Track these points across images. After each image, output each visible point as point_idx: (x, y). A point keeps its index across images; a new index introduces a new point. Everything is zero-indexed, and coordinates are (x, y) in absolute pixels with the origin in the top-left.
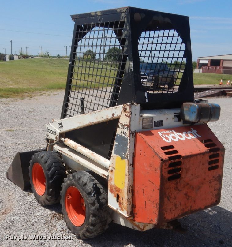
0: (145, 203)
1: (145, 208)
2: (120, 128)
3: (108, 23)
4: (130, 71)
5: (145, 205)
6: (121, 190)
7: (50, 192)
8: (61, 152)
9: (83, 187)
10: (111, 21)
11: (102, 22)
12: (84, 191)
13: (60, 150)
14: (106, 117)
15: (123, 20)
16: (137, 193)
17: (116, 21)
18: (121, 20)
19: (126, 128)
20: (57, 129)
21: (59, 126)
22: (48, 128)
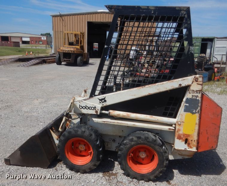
0: (208, 138)
1: (208, 141)
2: (192, 93)
3: (165, 17)
4: (189, 53)
5: (208, 139)
6: (191, 135)
7: (100, 158)
8: (105, 123)
9: (154, 143)
10: (169, 16)
11: (156, 15)
12: (156, 145)
13: (104, 121)
14: (172, 87)
15: (183, 16)
16: (201, 134)
17: (174, 16)
18: (180, 16)
19: (198, 93)
20: (97, 104)
21: (101, 101)
22: (80, 105)
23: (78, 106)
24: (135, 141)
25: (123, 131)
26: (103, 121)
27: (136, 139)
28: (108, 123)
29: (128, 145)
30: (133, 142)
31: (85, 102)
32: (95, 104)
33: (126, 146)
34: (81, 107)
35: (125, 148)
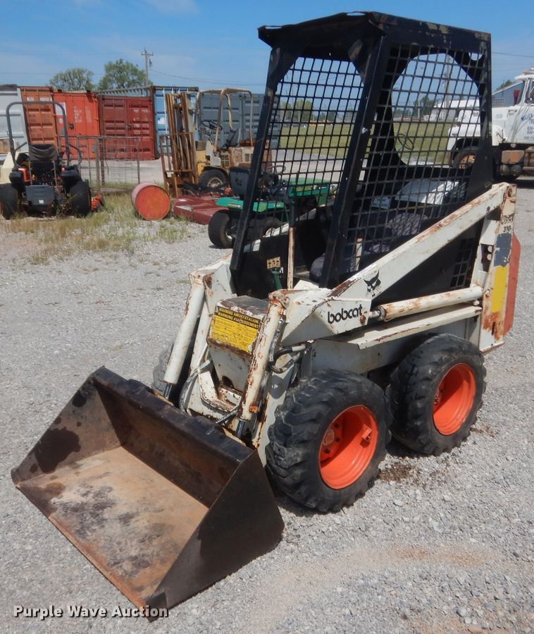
2: (504, 223)
19: (510, 220)
20: (363, 298)
21: (370, 287)
22: (329, 313)
23: (325, 318)
24: (447, 360)
25: (379, 354)
26: (377, 340)
27: (446, 356)
28: (386, 340)
29: (435, 376)
30: (444, 364)
31: (339, 298)
32: (358, 298)
33: (432, 382)
34: (331, 319)
35: (432, 386)
